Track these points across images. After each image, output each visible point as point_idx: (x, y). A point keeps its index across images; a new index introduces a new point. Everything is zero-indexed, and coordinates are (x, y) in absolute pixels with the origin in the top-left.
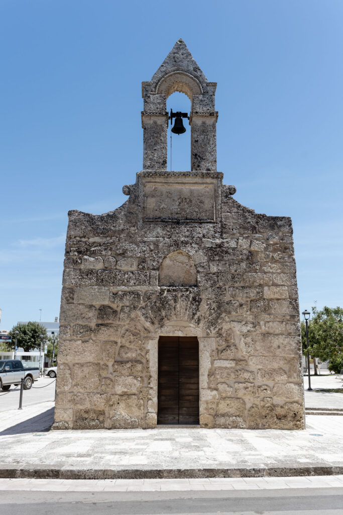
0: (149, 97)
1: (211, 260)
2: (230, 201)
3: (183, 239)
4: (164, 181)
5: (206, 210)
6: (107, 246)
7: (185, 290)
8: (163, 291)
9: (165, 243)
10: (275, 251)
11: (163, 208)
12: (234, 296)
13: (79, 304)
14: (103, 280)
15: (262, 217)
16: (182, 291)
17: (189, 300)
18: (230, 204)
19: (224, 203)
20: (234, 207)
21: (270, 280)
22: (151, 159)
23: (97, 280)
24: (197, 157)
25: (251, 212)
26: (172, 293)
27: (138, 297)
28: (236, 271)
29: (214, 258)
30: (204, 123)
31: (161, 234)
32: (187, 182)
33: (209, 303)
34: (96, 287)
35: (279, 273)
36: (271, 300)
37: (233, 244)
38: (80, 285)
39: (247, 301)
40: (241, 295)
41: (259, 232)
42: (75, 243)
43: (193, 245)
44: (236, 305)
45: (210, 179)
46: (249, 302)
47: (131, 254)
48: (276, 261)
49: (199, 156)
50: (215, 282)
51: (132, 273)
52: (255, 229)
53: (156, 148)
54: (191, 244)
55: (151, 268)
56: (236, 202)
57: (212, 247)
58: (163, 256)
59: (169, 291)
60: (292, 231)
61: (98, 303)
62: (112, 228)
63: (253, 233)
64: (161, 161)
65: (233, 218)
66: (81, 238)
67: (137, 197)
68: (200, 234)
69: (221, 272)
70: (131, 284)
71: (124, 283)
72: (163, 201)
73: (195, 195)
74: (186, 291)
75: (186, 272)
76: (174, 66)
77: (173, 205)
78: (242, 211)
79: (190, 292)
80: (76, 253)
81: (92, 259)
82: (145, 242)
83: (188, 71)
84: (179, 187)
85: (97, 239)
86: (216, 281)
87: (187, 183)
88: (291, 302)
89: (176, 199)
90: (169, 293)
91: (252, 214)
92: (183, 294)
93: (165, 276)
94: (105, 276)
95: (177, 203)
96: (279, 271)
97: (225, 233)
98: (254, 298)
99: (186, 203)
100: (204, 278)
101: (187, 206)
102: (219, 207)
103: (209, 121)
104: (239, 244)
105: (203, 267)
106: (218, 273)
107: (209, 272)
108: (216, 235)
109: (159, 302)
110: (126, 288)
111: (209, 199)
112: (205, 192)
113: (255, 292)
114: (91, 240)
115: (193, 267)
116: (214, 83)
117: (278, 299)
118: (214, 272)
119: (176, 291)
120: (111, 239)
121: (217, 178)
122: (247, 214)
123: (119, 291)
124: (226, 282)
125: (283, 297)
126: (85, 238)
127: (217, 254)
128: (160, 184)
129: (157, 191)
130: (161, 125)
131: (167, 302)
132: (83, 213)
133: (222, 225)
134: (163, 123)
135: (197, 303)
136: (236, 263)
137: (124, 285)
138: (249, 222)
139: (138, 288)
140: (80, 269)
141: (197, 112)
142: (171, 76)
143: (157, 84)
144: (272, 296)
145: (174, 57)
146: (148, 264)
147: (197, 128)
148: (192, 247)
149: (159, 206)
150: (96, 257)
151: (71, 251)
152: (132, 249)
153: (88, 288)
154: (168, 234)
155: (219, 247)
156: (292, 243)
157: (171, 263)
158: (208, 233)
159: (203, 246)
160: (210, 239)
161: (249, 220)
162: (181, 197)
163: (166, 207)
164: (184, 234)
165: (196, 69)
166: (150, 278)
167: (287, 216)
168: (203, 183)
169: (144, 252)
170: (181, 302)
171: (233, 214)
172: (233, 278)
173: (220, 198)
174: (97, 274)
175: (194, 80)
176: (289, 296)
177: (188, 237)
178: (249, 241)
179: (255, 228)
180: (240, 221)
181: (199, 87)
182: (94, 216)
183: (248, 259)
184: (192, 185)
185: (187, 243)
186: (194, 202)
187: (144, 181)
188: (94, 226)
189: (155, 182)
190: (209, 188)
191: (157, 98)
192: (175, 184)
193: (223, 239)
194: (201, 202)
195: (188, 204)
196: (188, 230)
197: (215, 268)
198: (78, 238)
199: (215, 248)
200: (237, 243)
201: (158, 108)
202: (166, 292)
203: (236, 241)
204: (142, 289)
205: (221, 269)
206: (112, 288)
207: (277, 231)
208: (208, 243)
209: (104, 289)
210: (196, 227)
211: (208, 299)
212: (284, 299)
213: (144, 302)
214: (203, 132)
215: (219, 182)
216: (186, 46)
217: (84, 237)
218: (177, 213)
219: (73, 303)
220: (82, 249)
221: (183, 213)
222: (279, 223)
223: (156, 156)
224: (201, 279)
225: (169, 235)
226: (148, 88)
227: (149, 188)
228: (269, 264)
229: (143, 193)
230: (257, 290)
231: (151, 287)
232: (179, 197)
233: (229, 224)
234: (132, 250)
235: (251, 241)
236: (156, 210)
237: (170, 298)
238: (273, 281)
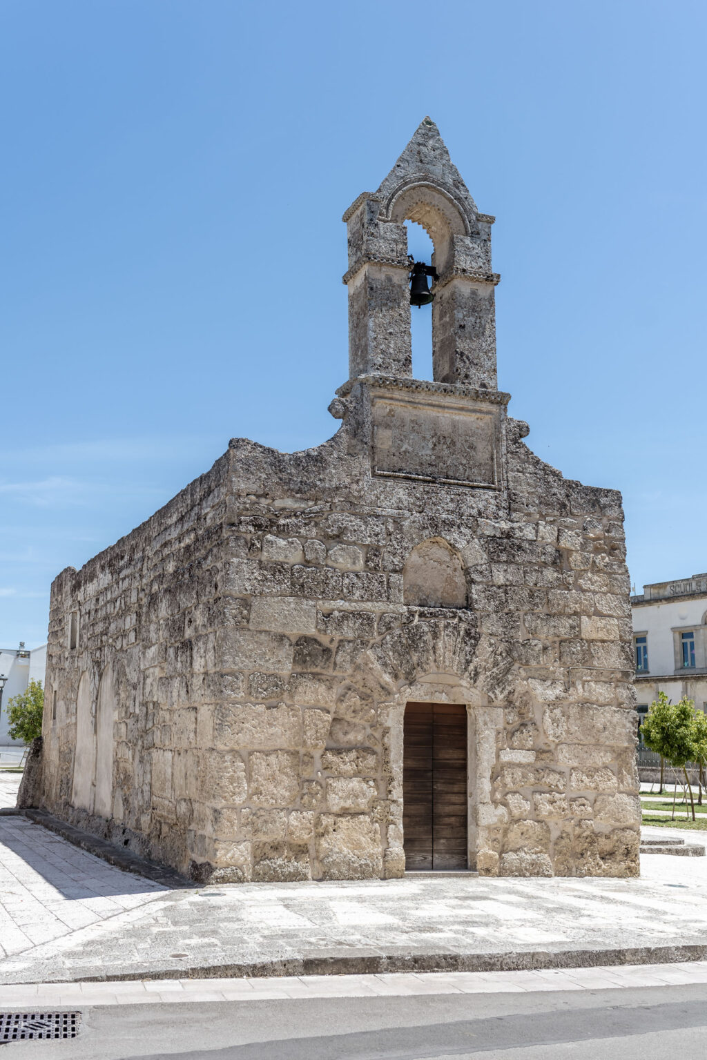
0: (377, 225)
1: (493, 560)
2: (522, 451)
3: (444, 516)
4: (406, 399)
5: (480, 464)
6: (310, 518)
7: (451, 615)
8: (412, 614)
9: (414, 522)
10: (597, 551)
11: (405, 452)
12: (533, 632)
13: (261, 632)
14: (303, 586)
15: (572, 486)
16: (446, 618)
17: (459, 634)
18: (523, 457)
19: (512, 453)
20: (528, 462)
21: (591, 606)
22: (383, 352)
23: (293, 584)
24: (464, 357)
25: (556, 474)
26: (428, 620)
27: (368, 624)
28: (536, 585)
29: (498, 556)
30: (474, 293)
31: (406, 503)
32: (446, 404)
33: (493, 641)
34: (291, 599)
35: (605, 594)
36: (593, 641)
37: (529, 533)
38: (261, 593)
39: (554, 642)
40: (545, 629)
41: (572, 514)
42: (248, 506)
43: (462, 529)
44: (537, 649)
45: (488, 404)
46: (558, 643)
47: (354, 539)
48: (599, 571)
49: (468, 358)
50: (501, 603)
51: (357, 575)
52: (565, 508)
53: (391, 330)
54: (459, 527)
55: (391, 567)
56: (532, 453)
57: (495, 536)
58: (411, 546)
59: (422, 615)
60: (624, 517)
61: (295, 631)
62: (318, 483)
63: (561, 515)
64: (402, 357)
65: (528, 484)
66: (258, 496)
67: (360, 424)
68: (473, 508)
69: (511, 585)
70: (355, 598)
71: (342, 596)
72: (405, 436)
73: (460, 432)
74: (452, 617)
75: (447, 581)
76: (420, 171)
77: (423, 447)
78: (541, 472)
79: (460, 619)
80: (251, 528)
81: (282, 543)
82: (377, 516)
83: (444, 185)
84: (433, 413)
85: (289, 503)
86: (504, 601)
87: (448, 408)
88: (623, 647)
89: (428, 437)
90: (423, 619)
91: (560, 480)
92: (449, 623)
93: (411, 585)
94: (308, 578)
95: (431, 445)
96: (604, 589)
97: (515, 510)
98: (566, 637)
99: (445, 447)
100: (483, 595)
101: (446, 452)
102: (504, 460)
103: (483, 291)
104: (540, 534)
105: (481, 572)
106: (506, 586)
107: (491, 583)
108: (501, 513)
109: (407, 636)
110: (347, 604)
111: (485, 443)
112: (478, 428)
113: (568, 625)
114: (279, 503)
115: (460, 573)
116: (490, 217)
117: (603, 641)
118: (499, 584)
119: (435, 616)
120: (316, 504)
121: (499, 403)
122: (551, 478)
123: (333, 610)
124: (521, 602)
125: (611, 637)
126: (266, 498)
127: (504, 550)
128: (402, 404)
129: (393, 416)
130: (400, 286)
131: (421, 636)
132: (261, 446)
133: (509, 496)
134: (403, 282)
135: (473, 641)
136: (535, 570)
137: (342, 599)
138: (554, 494)
139: (369, 605)
140: (260, 561)
141: (464, 271)
142: (414, 188)
143: (390, 200)
144: (594, 636)
145: (419, 153)
146: (383, 560)
147: (464, 301)
148: (461, 532)
149: (399, 447)
150: (290, 540)
151: (241, 523)
152: (356, 528)
153: (276, 599)
154: (418, 503)
155: (506, 538)
156: (623, 540)
157: (420, 561)
158: (486, 508)
159: (479, 533)
160: (491, 519)
161: (555, 490)
162: (436, 434)
163: (410, 449)
164: (445, 507)
165: (459, 183)
166: (389, 587)
167: (615, 488)
168: (474, 411)
169: (377, 535)
170: (446, 638)
171: (528, 475)
172: (531, 596)
173: (504, 443)
174: (292, 574)
175: (454, 205)
176: (621, 636)
177: (453, 512)
178: (556, 529)
179: (563, 506)
180: (540, 490)
181: (464, 221)
182: (283, 455)
183: (554, 563)
184: (456, 412)
185: (452, 524)
186: (458, 445)
187: (371, 394)
188: (284, 475)
189: (391, 399)
190: (485, 421)
191: (392, 231)
192: (427, 407)
193: (512, 521)
194: (472, 447)
195: (448, 447)
196: (452, 500)
197: (501, 577)
198: (253, 497)
199: (500, 538)
200: (537, 531)
201: (393, 250)
202: (417, 617)
203: (534, 528)
204: (375, 608)
205: (511, 578)
206: (320, 602)
207: (600, 514)
208: (489, 527)
209: (307, 604)
210: (466, 494)
211: (491, 635)
212: (612, 642)
213: (380, 634)
214: (474, 310)
215: (502, 412)
216: (438, 134)
217: (266, 495)
218: (430, 465)
219: (249, 630)
220: (263, 521)
221: (441, 464)
222: (603, 500)
223: (392, 346)
224: (479, 595)
225: (420, 506)
226: (375, 208)
227: (381, 408)
228: (589, 575)
229: (370, 418)
230: (571, 621)
231: (391, 606)
232: (432, 432)
233: (521, 495)
234: (355, 531)
235: (559, 530)
236: (394, 455)
237: (426, 629)
238: (596, 607)
